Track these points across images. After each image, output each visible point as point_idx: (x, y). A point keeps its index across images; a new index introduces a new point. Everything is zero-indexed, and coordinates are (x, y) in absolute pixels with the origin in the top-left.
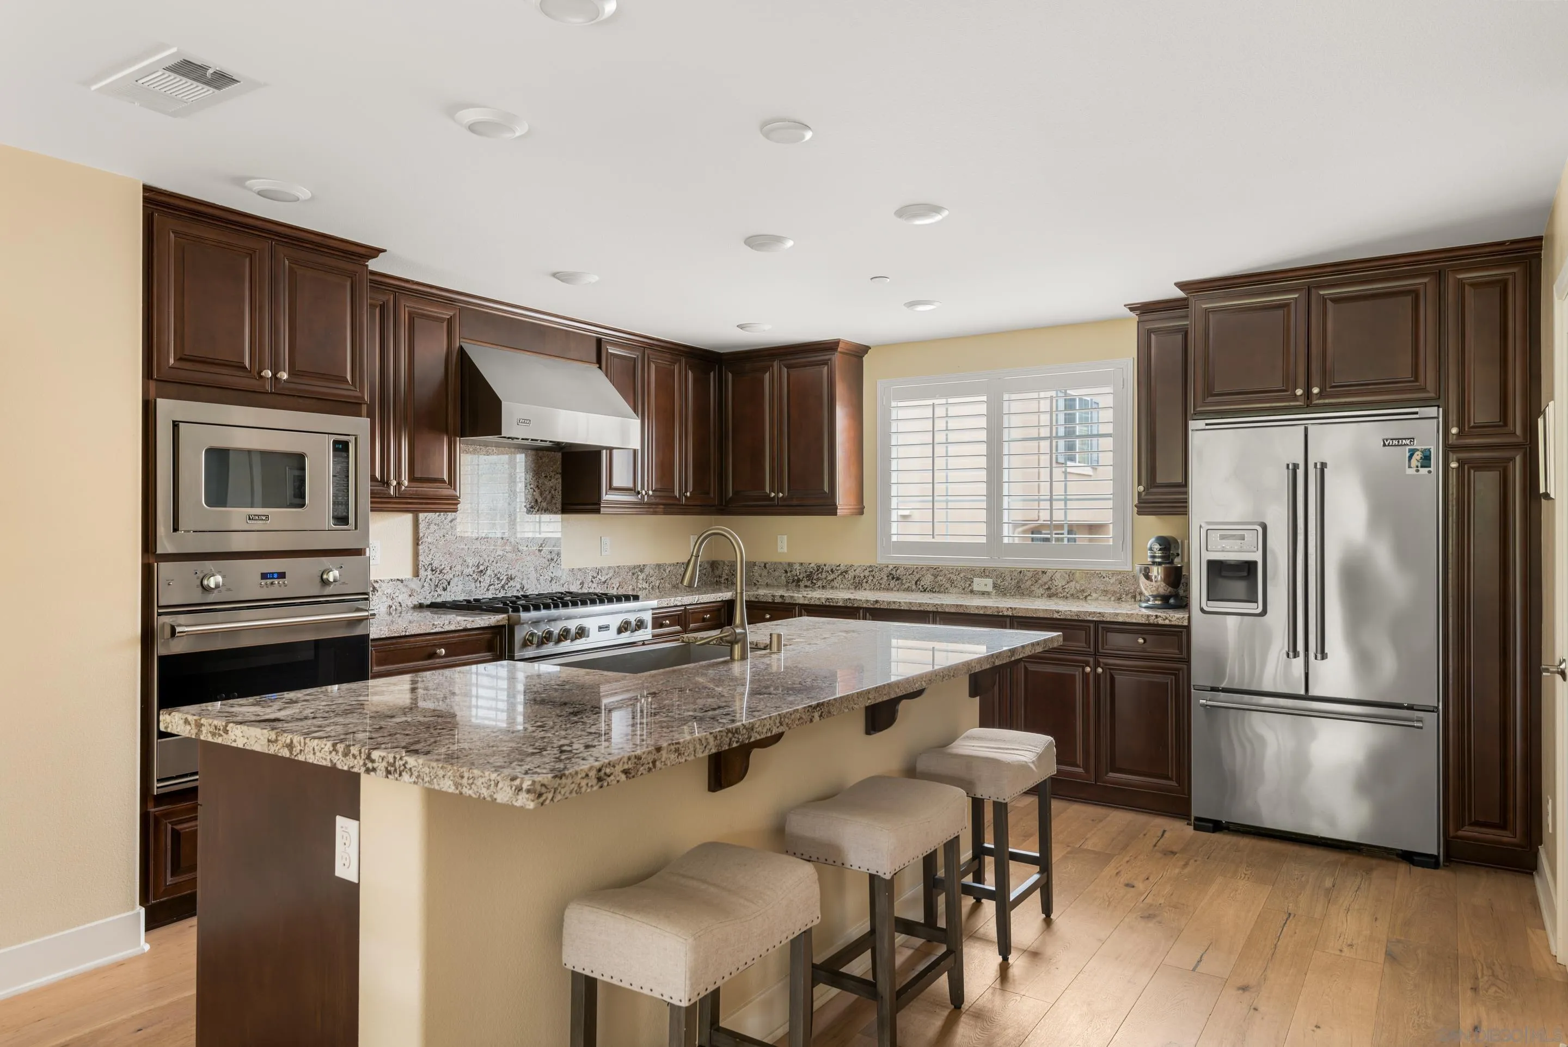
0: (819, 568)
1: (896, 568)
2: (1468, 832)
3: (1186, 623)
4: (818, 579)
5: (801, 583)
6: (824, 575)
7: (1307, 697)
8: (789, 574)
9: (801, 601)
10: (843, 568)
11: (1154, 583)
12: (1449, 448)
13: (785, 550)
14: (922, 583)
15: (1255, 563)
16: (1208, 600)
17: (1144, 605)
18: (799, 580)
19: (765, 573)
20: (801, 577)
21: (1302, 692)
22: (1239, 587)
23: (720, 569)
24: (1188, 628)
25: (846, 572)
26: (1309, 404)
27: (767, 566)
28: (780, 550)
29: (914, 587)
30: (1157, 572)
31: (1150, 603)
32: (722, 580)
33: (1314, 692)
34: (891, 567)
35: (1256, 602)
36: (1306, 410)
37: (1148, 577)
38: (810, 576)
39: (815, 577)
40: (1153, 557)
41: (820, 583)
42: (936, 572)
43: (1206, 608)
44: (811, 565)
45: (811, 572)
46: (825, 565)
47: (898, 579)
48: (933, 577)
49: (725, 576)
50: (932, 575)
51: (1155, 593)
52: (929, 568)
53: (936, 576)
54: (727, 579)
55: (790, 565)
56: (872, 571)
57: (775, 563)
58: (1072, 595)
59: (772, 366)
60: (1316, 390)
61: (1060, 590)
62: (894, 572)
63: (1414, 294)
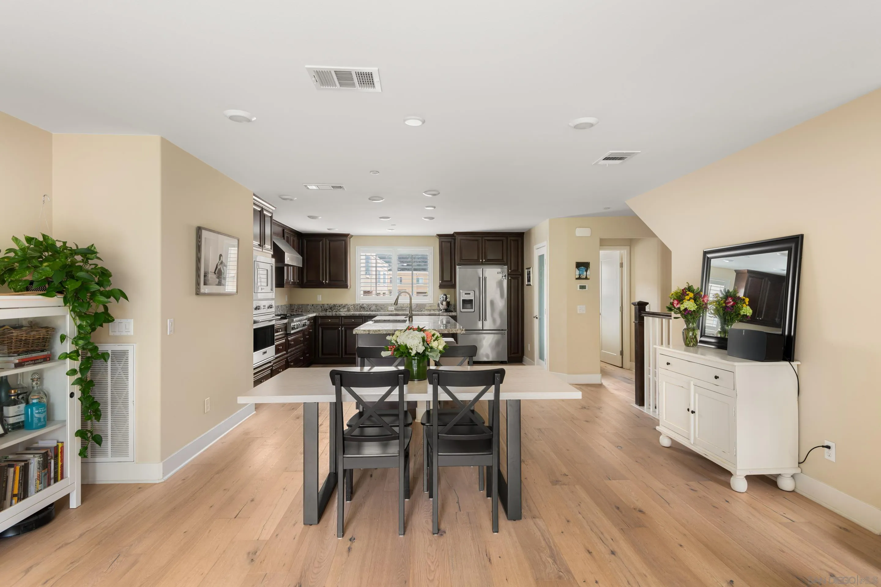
0: (335, 306)
1: (363, 305)
2: (512, 355)
3: (456, 315)
4: (334, 309)
5: (327, 311)
6: (336, 308)
7: (483, 330)
8: (322, 308)
9: (343, 315)
10: (343, 305)
11: (444, 306)
12: (508, 274)
13: (321, 300)
14: (372, 309)
15: (472, 300)
16: (462, 309)
17: (441, 312)
18: (326, 310)
19: (313, 308)
20: (327, 308)
21: (482, 329)
22: (469, 305)
23: (293, 307)
24: (456, 316)
25: (345, 306)
26: (482, 264)
27: (314, 305)
28: (318, 300)
29: (369, 310)
30: (444, 303)
31: (442, 311)
32: (294, 311)
33: (484, 329)
34: (361, 304)
35: (473, 309)
36: (481, 265)
37: (442, 304)
38: (331, 308)
39: (333, 308)
40: (443, 299)
41: (335, 310)
42: (376, 305)
43: (462, 311)
44: (332, 305)
45: (331, 307)
46: (337, 304)
47: (363, 308)
48: (375, 307)
49: (295, 309)
50: (375, 306)
51: (444, 308)
52: (374, 304)
53: (376, 307)
54: (296, 310)
55: (323, 305)
56: (354, 306)
57: (317, 304)
58: (417, 310)
59: (323, 240)
60: (484, 260)
61: (414, 309)
62: (362, 306)
63: (502, 241)
